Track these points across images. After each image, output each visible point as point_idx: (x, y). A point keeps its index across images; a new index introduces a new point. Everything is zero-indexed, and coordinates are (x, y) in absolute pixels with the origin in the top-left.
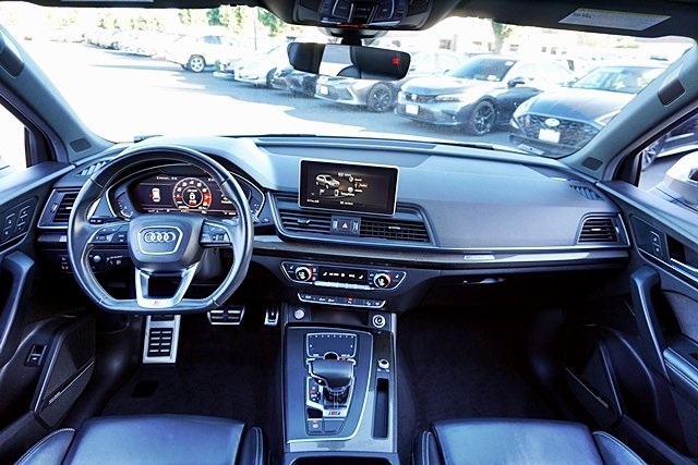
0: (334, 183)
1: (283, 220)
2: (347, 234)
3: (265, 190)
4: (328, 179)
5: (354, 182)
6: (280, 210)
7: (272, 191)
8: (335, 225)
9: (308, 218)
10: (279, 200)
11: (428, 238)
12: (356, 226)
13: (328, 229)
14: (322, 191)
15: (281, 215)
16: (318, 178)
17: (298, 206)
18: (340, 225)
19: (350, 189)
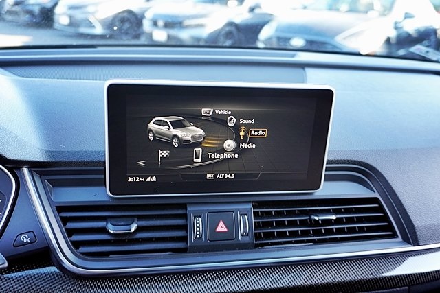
0: (191, 132)
1: (70, 232)
2: (228, 244)
3: (15, 166)
4: (177, 125)
5: (237, 128)
6: (60, 209)
7: (33, 165)
8: (197, 227)
9: (131, 219)
10: (56, 184)
11: (390, 228)
12: (245, 224)
13: (185, 239)
14: (163, 154)
15: (65, 221)
16: (152, 126)
17: (103, 194)
18: (210, 227)
19: (230, 144)
